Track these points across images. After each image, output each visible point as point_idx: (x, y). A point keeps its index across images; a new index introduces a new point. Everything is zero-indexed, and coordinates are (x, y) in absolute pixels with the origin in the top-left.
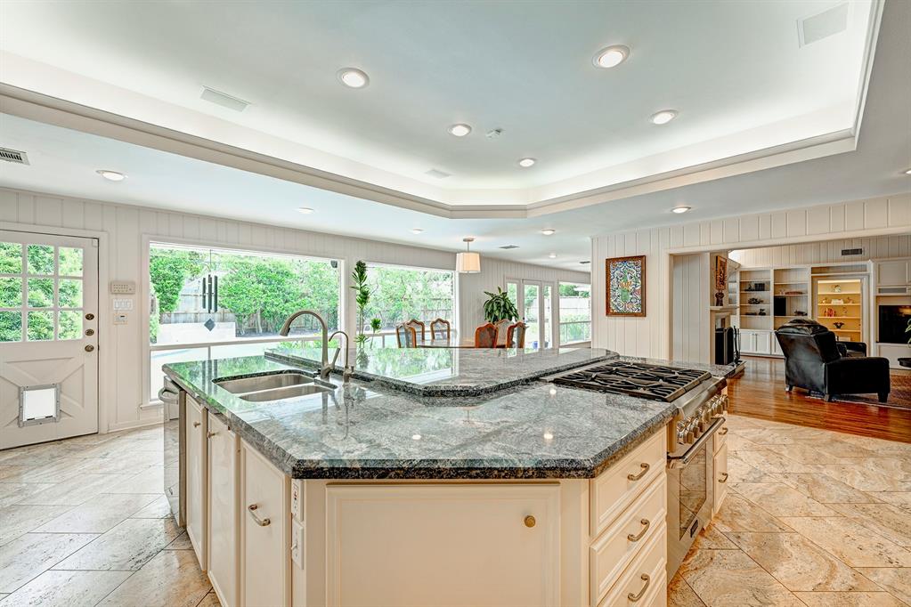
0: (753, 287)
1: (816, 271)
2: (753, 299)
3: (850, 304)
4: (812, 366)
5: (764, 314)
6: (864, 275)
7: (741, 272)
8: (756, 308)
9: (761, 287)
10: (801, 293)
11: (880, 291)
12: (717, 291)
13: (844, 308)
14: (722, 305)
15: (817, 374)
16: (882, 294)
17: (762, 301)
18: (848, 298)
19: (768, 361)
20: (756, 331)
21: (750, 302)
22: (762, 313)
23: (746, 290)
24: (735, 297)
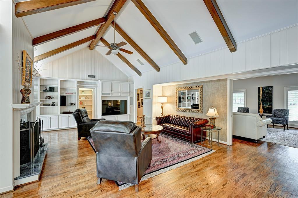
0: (48, 89)
1: (79, 83)
2: (48, 96)
3: (88, 99)
4: (126, 161)
5: (54, 105)
6: (95, 87)
7: (40, 79)
8: (50, 102)
9: (52, 89)
10: (73, 94)
11: (103, 94)
12: (23, 87)
13: (85, 101)
14: (28, 102)
15: (130, 167)
16: (103, 95)
17: (53, 98)
18: (87, 97)
19: (57, 133)
20: (50, 116)
21: (46, 98)
22: (53, 105)
23: (43, 91)
24: (37, 95)
